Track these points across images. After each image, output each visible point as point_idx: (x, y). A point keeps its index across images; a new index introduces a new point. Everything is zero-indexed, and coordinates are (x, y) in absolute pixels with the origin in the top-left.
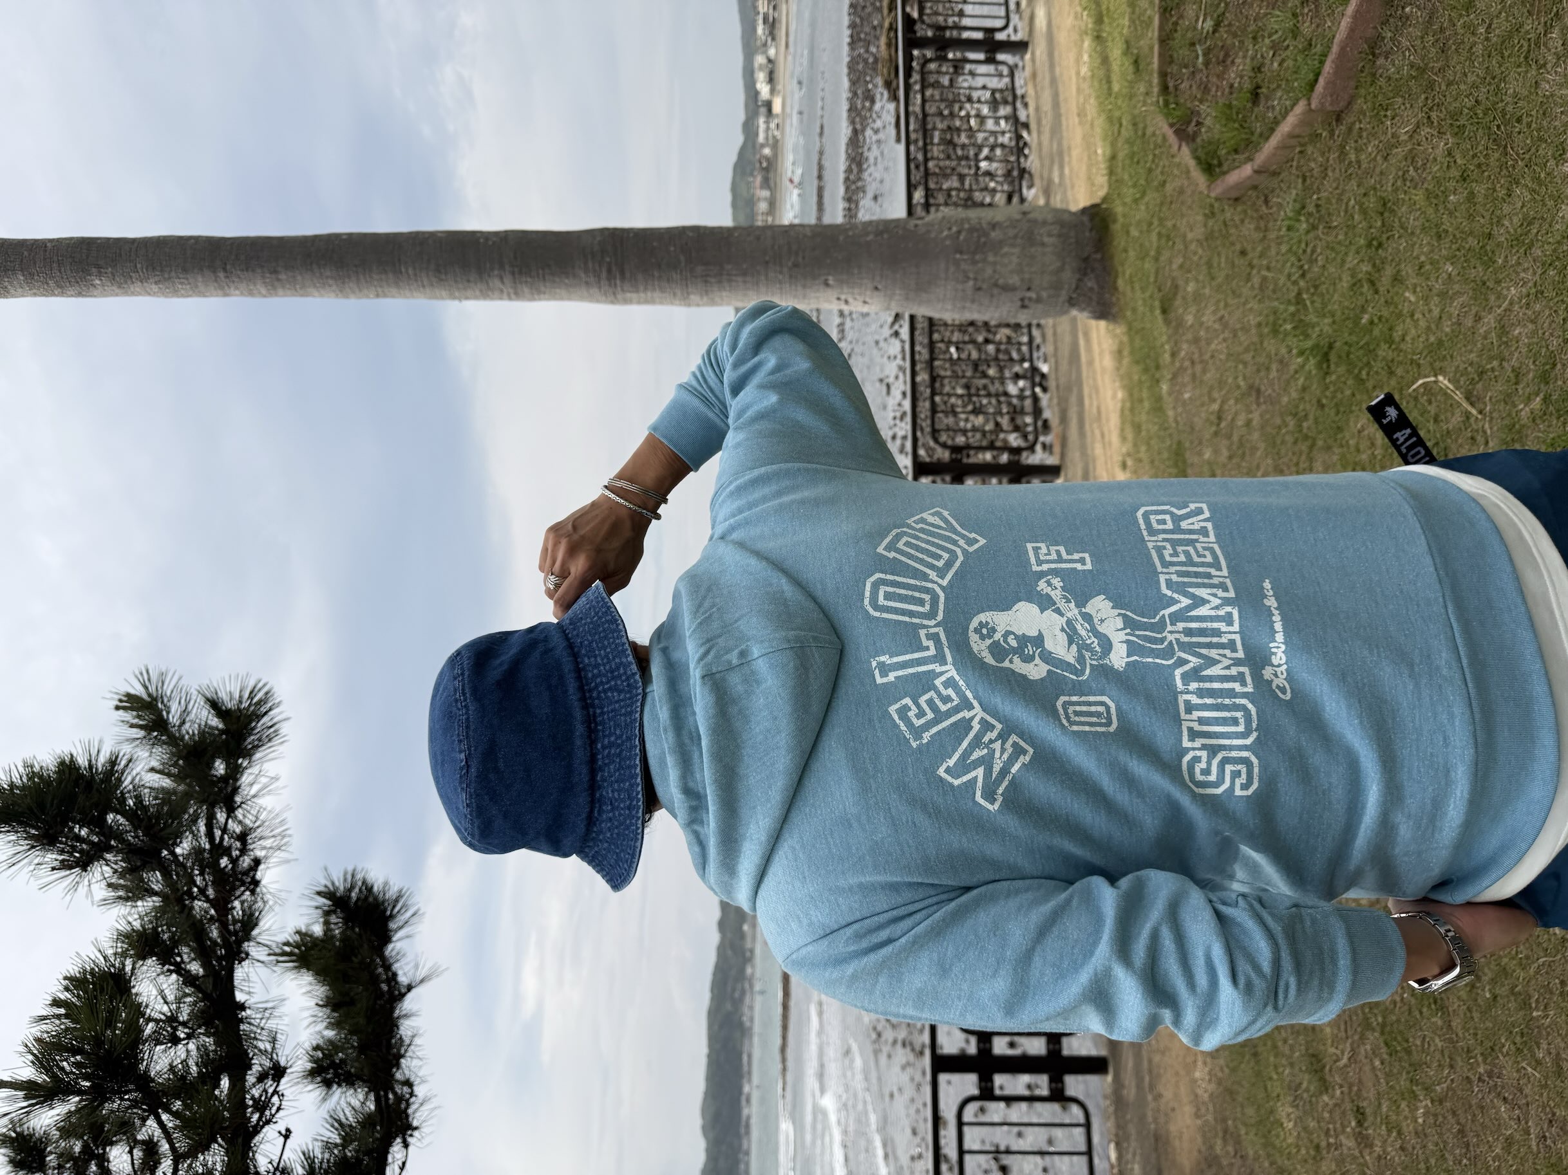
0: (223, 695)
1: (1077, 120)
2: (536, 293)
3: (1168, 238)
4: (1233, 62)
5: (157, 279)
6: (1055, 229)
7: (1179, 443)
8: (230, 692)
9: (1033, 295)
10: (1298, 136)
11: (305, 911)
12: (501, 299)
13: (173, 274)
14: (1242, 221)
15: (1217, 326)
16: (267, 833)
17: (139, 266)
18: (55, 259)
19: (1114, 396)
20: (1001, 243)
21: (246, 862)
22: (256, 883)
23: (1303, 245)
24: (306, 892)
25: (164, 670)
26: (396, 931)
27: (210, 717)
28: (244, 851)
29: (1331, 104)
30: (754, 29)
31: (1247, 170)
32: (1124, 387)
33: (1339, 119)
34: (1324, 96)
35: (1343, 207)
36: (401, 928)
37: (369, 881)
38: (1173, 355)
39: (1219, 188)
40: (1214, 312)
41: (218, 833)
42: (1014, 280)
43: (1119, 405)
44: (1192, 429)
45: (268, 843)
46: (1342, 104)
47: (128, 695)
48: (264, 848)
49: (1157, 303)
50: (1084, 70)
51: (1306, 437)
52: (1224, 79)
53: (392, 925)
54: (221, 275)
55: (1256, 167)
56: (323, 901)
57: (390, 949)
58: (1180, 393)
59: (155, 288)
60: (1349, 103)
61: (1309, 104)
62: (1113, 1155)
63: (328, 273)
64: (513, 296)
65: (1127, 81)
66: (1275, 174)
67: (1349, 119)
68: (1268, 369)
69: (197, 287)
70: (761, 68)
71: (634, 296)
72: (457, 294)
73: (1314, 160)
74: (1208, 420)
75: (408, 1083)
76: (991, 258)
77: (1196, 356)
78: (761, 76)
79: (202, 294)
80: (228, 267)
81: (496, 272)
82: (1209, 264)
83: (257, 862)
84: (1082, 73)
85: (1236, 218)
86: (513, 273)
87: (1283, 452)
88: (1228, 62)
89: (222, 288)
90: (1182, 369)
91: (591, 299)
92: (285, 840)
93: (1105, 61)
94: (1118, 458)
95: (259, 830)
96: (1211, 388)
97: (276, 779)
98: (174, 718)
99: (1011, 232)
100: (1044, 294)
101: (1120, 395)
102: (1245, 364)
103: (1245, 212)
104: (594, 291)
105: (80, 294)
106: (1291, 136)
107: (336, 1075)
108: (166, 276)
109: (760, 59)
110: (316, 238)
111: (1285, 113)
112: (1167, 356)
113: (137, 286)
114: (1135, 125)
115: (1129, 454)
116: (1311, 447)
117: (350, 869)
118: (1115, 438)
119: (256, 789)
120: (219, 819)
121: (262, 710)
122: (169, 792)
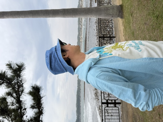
0: (18, 64)
2: (55, 17)
3: (132, 6)
6: (116, 7)
7: (133, 32)
8: (19, 63)
9: (113, 15)
11: (30, 89)
15: (139, 16)
17: (9, 15)
19: (122, 28)
20: (110, 9)
21: (22, 84)
22: (23, 86)
23: (154, 2)
24: (30, 87)
25: (11, 61)
27: (17, 66)
28: (21, 82)
32: (124, 27)
37: (37, 85)
38: (133, 21)
40: (139, 14)
41: (18, 80)
42: (111, 14)
43: (123, 29)
44: (135, 30)
45: (24, 81)
47: (7, 64)
49: (130, 15)
51: (154, 28)
53: (40, 90)
56: (32, 88)
57: (40, 93)
58: (134, 25)
62: (122, 113)
64: (52, 17)
68: (148, 20)
69: (16, 17)
74: (138, 28)
75: (43, 108)
76: (109, 11)
77: (136, 20)
80: (20, 14)
81: (50, 14)
82: (138, 8)
87: (150, 31)
89: (19, 17)
90: (134, 22)
92: (26, 81)
94: (123, 35)
96: (138, 24)
97: (25, 74)
98: (13, 67)
99: (111, 8)
100: (115, 15)
101: (123, 28)
102: (144, 20)
107: (34, 108)
108: (13, 16)
110: (29, 11)
112: (132, 21)
115: (124, 34)
116: (155, 30)
117: (35, 84)
118: (122, 33)
119: (22, 75)
120: (18, 79)
121: (23, 66)
122: (13, 75)
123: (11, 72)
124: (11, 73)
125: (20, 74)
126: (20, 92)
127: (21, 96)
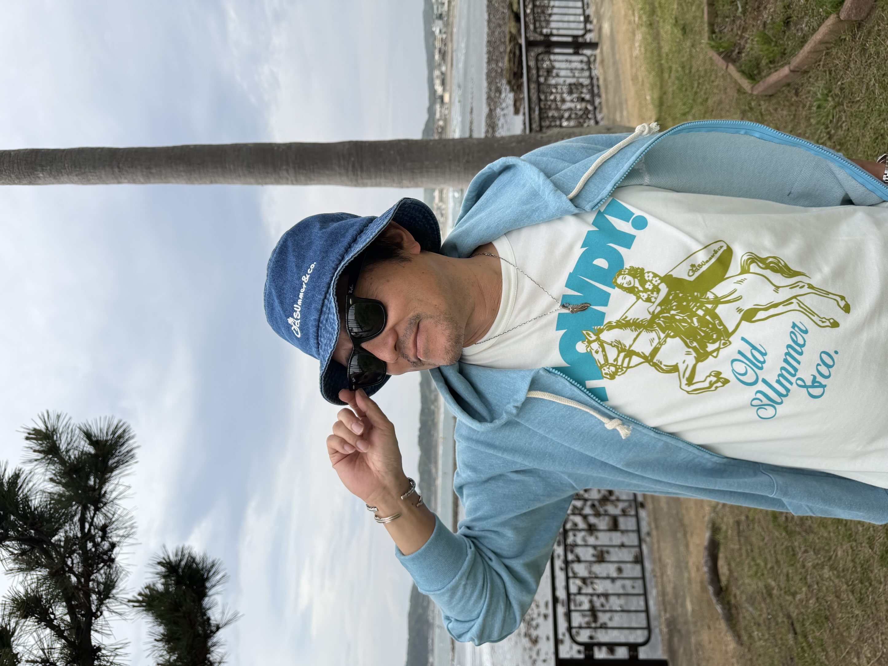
0: (95, 431)
1: (631, 83)
2: (308, 181)
4: (765, 8)
5: (77, 173)
8: (100, 428)
10: (827, 43)
11: (151, 575)
12: (287, 184)
13: (87, 170)
14: (776, 110)
16: (120, 526)
17: (66, 165)
18: (16, 161)
21: (106, 545)
22: (113, 560)
23: (831, 117)
24: (151, 562)
25: (59, 414)
26: (210, 589)
27: (86, 445)
28: (104, 538)
29: (855, 16)
30: (433, 56)
31: (785, 70)
33: (860, 25)
34: (851, 9)
35: (865, 87)
36: (213, 586)
37: (194, 555)
39: (761, 87)
41: (87, 526)
45: (121, 532)
46: (863, 15)
47: (35, 430)
48: (118, 536)
50: (636, 52)
52: (758, 20)
53: (208, 585)
54: (116, 170)
55: (792, 68)
56: (161, 569)
57: (206, 602)
59: (76, 178)
60: (869, 14)
61: (839, 17)
63: (181, 169)
64: (294, 182)
65: (676, 42)
66: (806, 72)
67: (867, 26)
69: (101, 177)
70: (437, 77)
71: (369, 181)
72: (260, 181)
73: (839, 58)
78: (437, 82)
79: (104, 182)
80: (121, 165)
81: (284, 167)
83: (113, 546)
84: (634, 55)
85: (771, 109)
86: (294, 168)
88: (762, 9)
89: (116, 178)
91: (342, 183)
92: (133, 530)
93: (656, 37)
95: (116, 523)
97: (129, 487)
98: (63, 446)
103: (778, 103)
104: (344, 178)
105: (30, 183)
106: (821, 42)
108: (83, 171)
109: (437, 73)
110: (174, 148)
111: (814, 30)
113: (65, 178)
114: (683, 67)
117: (181, 546)
119: (114, 494)
120: (88, 516)
121: (122, 440)
122: (60, 495)
123: (49, 475)
124: (51, 480)
125: (101, 488)
126: (94, 597)
127: (97, 617)
